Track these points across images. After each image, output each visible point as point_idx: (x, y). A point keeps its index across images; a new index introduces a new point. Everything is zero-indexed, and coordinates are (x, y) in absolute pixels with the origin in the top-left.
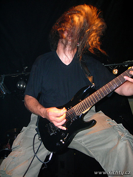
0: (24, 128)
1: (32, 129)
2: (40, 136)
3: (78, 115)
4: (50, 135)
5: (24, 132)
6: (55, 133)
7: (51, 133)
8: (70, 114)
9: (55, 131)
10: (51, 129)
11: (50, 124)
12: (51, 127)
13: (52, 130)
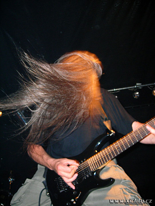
0: (28, 180)
1: (36, 182)
2: (47, 191)
3: (93, 170)
4: (59, 192)
5: (27, 185)
6: (66, 190)
7: (60, 190)
8: (84, 168)
9: (65, 188)
10: (61, 184)
11: (59, 179)
12: (61, 182)
13: (62, 186)
